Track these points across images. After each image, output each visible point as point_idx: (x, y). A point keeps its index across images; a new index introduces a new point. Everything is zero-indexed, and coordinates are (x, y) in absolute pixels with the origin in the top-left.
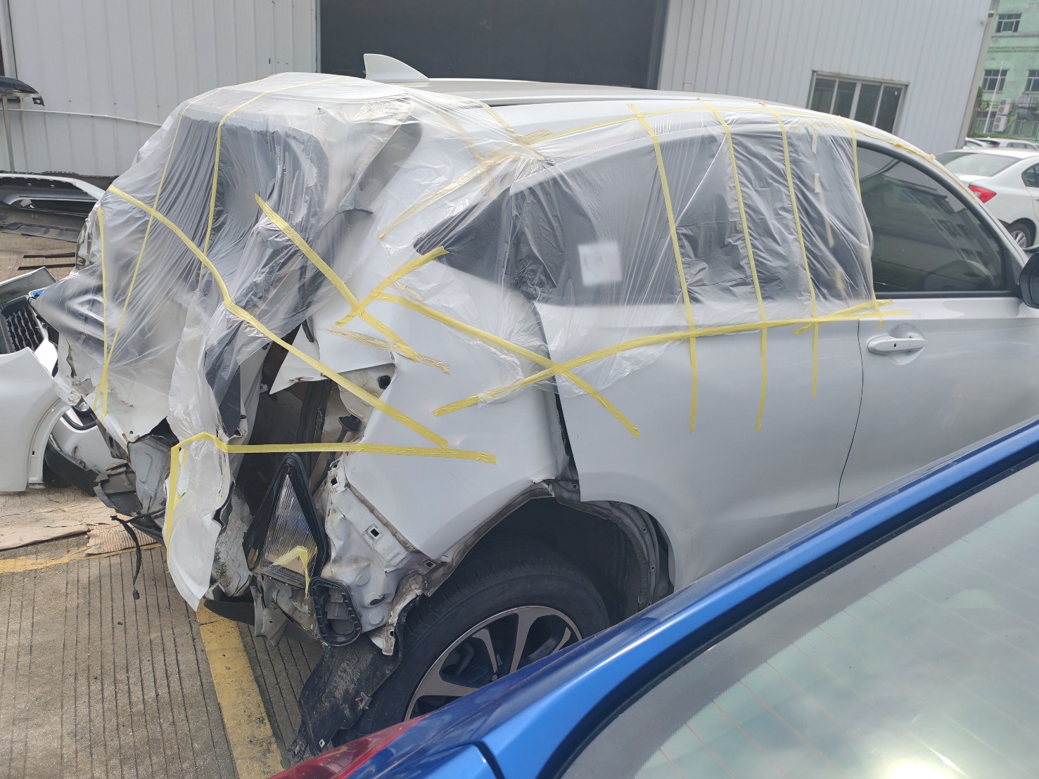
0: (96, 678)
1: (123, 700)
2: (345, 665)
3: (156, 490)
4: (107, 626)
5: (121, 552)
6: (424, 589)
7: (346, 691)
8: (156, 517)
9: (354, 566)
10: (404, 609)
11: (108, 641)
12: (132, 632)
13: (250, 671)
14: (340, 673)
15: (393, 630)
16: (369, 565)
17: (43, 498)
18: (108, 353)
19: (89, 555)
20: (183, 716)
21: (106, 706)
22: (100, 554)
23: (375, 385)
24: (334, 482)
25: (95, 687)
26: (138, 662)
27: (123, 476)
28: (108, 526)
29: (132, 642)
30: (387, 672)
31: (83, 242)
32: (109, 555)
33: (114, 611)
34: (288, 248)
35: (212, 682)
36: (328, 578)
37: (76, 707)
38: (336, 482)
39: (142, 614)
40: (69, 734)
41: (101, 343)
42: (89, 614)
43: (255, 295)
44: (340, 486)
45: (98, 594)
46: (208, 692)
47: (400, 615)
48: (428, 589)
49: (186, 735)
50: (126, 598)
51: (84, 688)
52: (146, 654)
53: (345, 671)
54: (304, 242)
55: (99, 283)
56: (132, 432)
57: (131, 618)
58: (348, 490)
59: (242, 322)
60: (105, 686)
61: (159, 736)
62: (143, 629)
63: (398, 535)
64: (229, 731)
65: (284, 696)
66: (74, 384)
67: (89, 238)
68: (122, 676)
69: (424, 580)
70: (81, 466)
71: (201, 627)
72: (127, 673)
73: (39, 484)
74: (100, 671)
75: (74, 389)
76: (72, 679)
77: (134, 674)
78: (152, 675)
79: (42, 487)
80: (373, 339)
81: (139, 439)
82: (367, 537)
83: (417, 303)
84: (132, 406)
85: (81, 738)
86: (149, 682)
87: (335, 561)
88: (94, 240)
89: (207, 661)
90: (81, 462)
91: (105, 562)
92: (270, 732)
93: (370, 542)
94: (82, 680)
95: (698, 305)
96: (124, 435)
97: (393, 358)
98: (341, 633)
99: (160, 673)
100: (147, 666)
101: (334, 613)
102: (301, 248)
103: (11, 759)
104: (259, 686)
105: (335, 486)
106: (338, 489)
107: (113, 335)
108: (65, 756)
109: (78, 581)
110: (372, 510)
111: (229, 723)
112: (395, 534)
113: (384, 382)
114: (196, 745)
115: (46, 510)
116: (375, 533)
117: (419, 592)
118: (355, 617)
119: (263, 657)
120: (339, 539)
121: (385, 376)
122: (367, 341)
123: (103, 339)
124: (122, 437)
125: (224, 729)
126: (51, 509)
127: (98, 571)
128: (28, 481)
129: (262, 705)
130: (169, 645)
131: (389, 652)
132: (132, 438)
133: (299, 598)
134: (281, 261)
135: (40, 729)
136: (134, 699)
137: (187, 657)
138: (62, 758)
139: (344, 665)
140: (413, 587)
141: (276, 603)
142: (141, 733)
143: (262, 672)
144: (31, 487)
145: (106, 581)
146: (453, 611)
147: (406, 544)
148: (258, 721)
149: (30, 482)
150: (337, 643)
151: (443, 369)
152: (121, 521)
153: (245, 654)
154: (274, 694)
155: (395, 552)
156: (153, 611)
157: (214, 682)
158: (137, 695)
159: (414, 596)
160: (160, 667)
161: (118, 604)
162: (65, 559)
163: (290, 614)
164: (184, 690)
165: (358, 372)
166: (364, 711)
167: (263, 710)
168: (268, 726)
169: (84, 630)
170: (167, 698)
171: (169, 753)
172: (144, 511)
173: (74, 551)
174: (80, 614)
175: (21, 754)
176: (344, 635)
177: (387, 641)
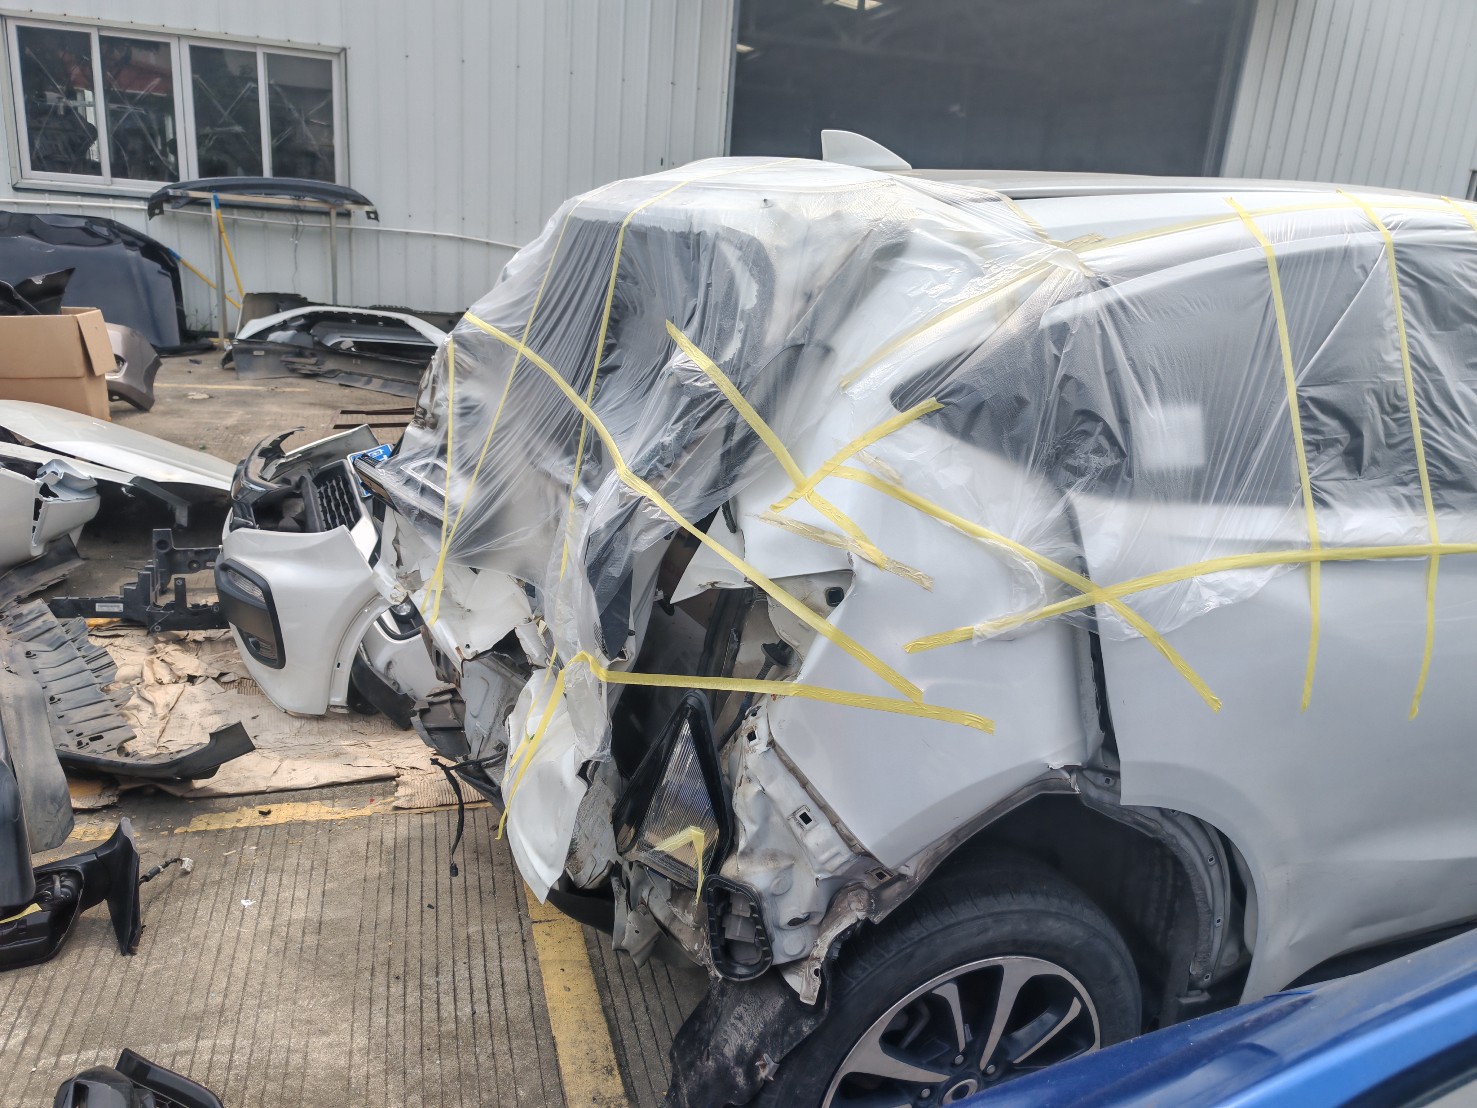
0: (397, 978)
1: (430, 1015)
2: (741, 1008)
3: (491, 728)
4: (415, 909)
5: (435, 809)
6: (869, 912)
7: (741, 1049)
8: (488, 766)
9: (771, 865)
10: (838, 938)
11: (415, 928)
12: (445, 919)
13: (596, 996)
14: (733, 1020)
15: (818, 967)
16: (791, 866)
17: (344, 726)
18: (448, 536)
19: (397, 808)
20: (505, 1048)
21: (408, 1017)
22: (410, 808)
23: (821, 600)
24: (752, 736)
25: (396, 989)
26: (450, 963)
27: (448, 706)
28: (421, 772)
29: (445, 936)
30: (805, 1029)
31: (426, 387)
32: (422, 811)
33: (424, 889)
34: (710, 396)
35: (545, 1006)
36: (731, 878)
37: (370, 1014)
38: (755, 738)
39: (459, 897)
40: (360, 1050)
41: (438, 523)
42: (393, 889)
43: (661, 461)
44: (760, 745)
45: (405, 862)
46: (539, 1017)
47: (831, 947)
48: (876, 912)
49: (508, 1075)
50: (440, 872)
51: (382, 990)
52: (461, 954)
53: (740, 1018)
54: (735, 388)
55: (444, 442)
56: (468, 646)
57: (444, 902)
58: (772, 750)
59: (642, 498)
60: (409, 990)
61: (473, 1070)
62: (460, 917)
63: (840, 826)
64: (566, 1079)
65: (642, 1039)
66: (399, 577)
67: (434, 381)
68: (430, 980)
69: (870, 897)
70: (394, 688)
71: (534, 926)
72: (437, 976)
73: (342, 707)
74: (402, 969)
75: (398, 583)
76: (367, 975)
77: (445, 978)
78: (468, 983)
79: (345, 711)
80: (823, 532)
81: (477, 656)
82: (793, 824)
83: (891, 483)
84: (469, 610)
85: (375, 1058)
86: (464, 994)
87: (744, 854)
88: (439, 386)
89: (539, 973)
90: (395, 683)
91: (416, 821)
92: (620, 1090)
93: (798, 831)
94: (381, 978)
95: (1326, 512)
96: (458, 649)
97: (851, 561)
98: (742, 962)
99: (479, 983)
100: (463, 972)
101: (736, 931)
102: (730, 397)
103: (286, 1074)
104: (608, 1020)
105: (752, 743)
106: (757, 747)
107: (456, 513)
108: (353, 1080)
109: (382, 843)
110: (804, 784)
111: (567, 1068)
112: (835, 823)
113: (835, 597)
114: (521, 1093)
115: (347, 743)
116: (806, 819)
117: (861, 915)
118: (765, 941)
119: (615, 980)
120: (753, 821)
121: (834, 588)
122: (815, 535)
123: (441, 518)
124: (455, 652)
125: (559, 1075)
126: (352, 742)
127: (406, 832)
128: (329, 701)
129: (611, 1049)
130: (492, 945)
131: (810, 1000)
132: (468, 654)
133: (681, 902)
134: (701, 415)
135: (324, 1039)
136: (444, 1014)
137: (514, 965)
138: (349, 1081)
139: (739, 1009)
140: (853, 906)
141: (647, 906)
142: (451, 1064)
143: (613, 1001)
144: (332, 710)
145: (415, 846)
146: (908, 950)
147: (851, 840)
148: (604, 1070)
149: (332, 703)
150: (736, 976)
151: (922, 583)
152: (443, 767)
153: (590, 972)
154: (627, 1035)
155: (834, 850)
156: (473, 895)
157: (548, 1005)
158: (448, 1008)
159: (853, 921)
160: (478, 974)
161: (429, 880)
162: (367, 811)
163: (667, 924)
164: (509, 1011)
165: (798, 579)
166: (766, 1082)
167: (612, 1056)
168: (618, 1079)
169: (385, 911)
170: (485, 1021)
171: (485, 1096)
172: (473, 756)
173: (379, 800)
174: (382, 887)
175: (298, 1069)
176: (746, 966)
177: (808, 983)
